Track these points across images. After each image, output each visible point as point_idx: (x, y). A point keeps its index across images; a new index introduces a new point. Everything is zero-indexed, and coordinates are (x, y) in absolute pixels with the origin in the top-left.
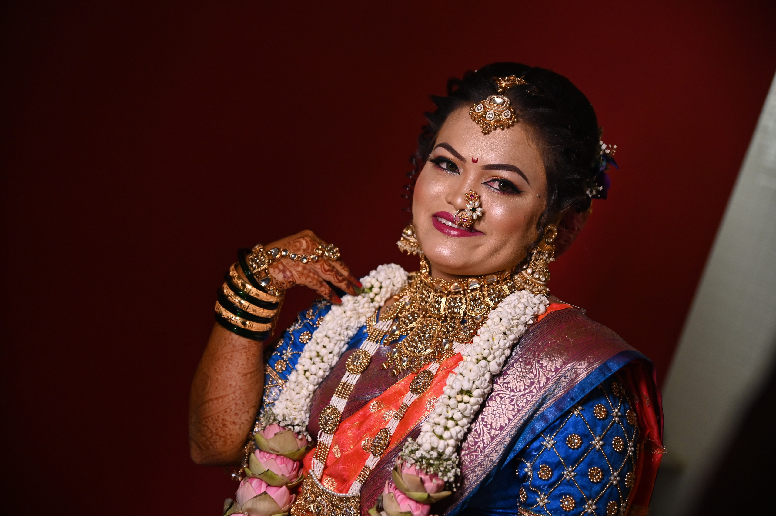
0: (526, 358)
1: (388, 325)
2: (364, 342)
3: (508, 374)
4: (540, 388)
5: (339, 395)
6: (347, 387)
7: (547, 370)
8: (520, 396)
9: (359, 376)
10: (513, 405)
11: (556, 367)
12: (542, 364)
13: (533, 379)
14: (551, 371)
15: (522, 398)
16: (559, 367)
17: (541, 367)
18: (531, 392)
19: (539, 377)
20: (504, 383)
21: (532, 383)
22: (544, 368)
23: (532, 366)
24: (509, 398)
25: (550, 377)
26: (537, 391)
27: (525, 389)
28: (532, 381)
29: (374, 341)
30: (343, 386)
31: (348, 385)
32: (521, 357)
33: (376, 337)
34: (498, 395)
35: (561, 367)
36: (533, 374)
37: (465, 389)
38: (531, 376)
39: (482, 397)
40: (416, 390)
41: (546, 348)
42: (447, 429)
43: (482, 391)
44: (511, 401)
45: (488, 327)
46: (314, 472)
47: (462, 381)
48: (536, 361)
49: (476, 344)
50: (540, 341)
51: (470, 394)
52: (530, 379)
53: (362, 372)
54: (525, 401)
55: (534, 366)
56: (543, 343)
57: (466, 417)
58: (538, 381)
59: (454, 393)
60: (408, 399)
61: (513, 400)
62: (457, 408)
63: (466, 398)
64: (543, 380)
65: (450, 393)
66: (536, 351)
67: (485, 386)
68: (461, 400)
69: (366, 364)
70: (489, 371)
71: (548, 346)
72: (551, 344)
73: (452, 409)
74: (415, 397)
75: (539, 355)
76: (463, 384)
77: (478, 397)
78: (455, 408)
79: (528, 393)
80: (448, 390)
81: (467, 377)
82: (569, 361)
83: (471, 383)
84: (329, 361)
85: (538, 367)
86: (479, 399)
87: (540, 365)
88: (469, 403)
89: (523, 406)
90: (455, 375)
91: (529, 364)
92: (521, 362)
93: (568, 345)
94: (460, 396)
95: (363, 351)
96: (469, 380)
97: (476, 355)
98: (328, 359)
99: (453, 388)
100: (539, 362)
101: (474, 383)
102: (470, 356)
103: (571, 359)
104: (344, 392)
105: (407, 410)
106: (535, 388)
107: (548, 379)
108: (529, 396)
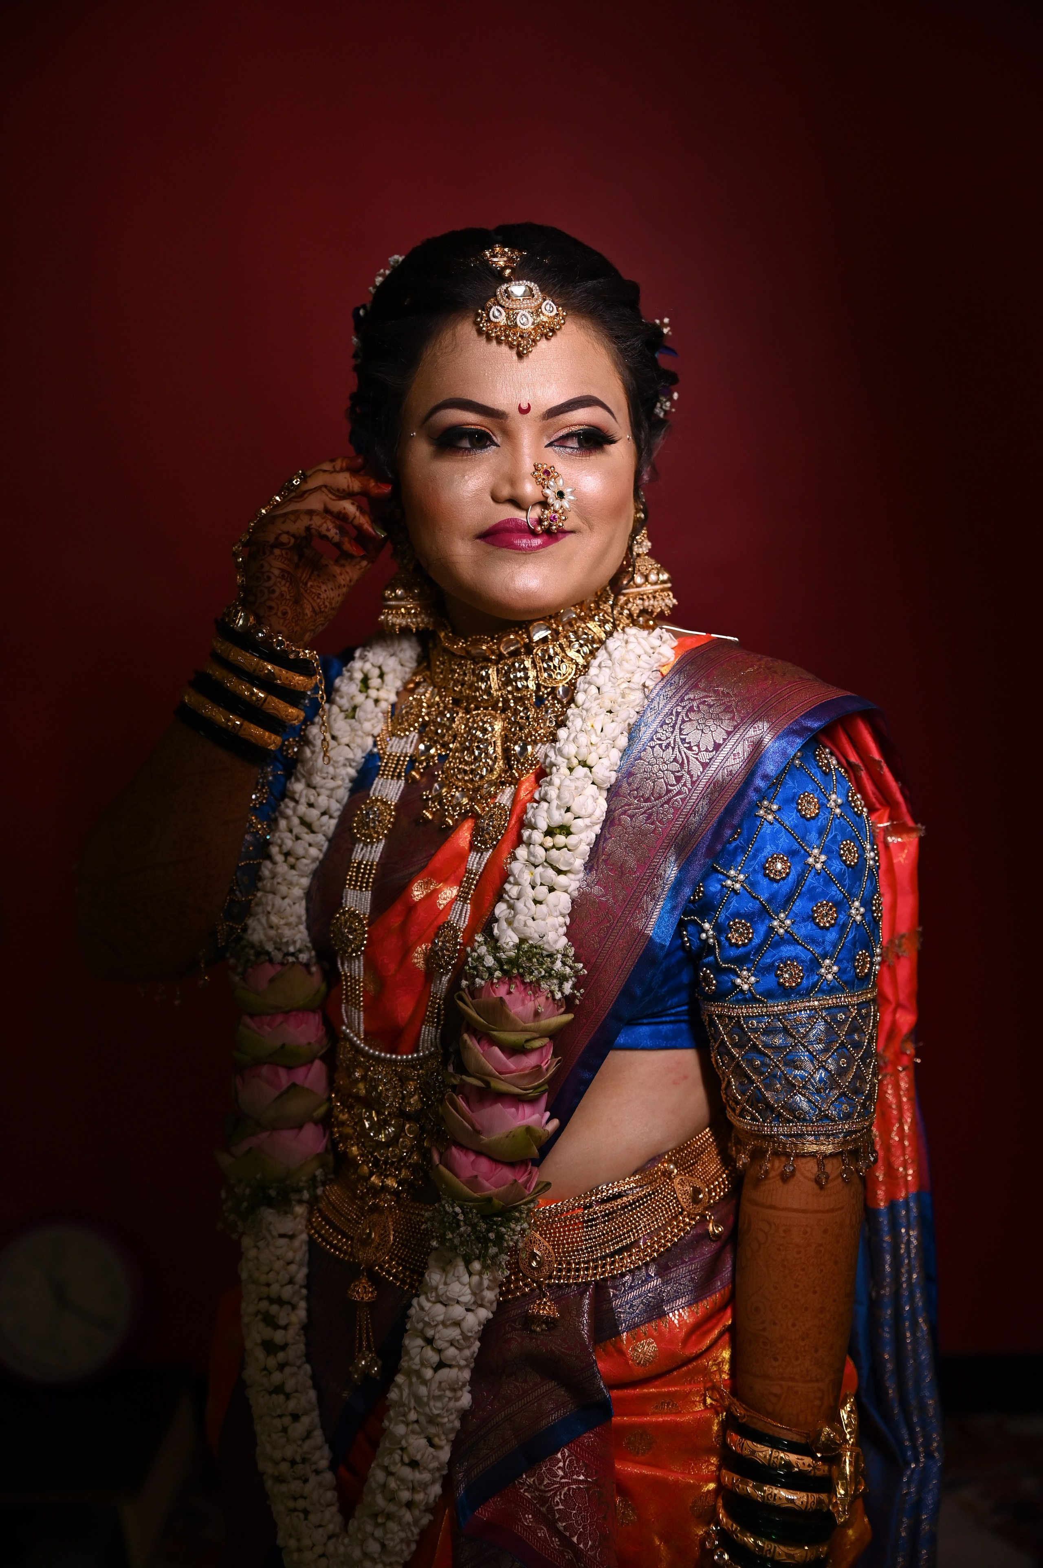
0: (659, 739)
1: (412, 742)
2: (375, 783)
4: (693, 783)
5: (355, 886)
6: (365, 869)
7: (700, 751)
8: (662, 806)
9: (382, 844)
10: (652, 823)
11: (715, 742)
12: (690, 742)
13: (678, 772)
14: (707, 750)
15: (666, 806)
16: (721, 742)
17: (690, 748)
18: (679, 793)
19: (688, 765)
20: (632, 790)
21: (678, 779)
22: (695, 748)
23: (673, 748)
24: (644, 813)
25: (708, 761)
26: (689, 790)
27: (668, 791)
28: (678, 774)
29: (393, 776)
30: (358, 868)
31: (366, 865)
32: (652, 739)
33: (396, 768)
34: (624, 813)
35: (724, 740)
36: (677, 762)
37: (553, 824)
38: (675, 766)
39: (589, 830)
40: (484, 842)
41: (692, 715)
42: (536, 902)
43: (587, 821)
44: (648, 818)
45: (577, 707)
46: (351, 1029)
47: (548, 811)
48: (678, 740)
49: (562, 742)
50: (678, 705)
51: (566, 830)
52: (673, 772)
53: (385, 836)
54: (672, 811)
55: (676, 750)
56: (684, 707)
57: (564, 873)
58: (689, 772)
59: (537, 836)
60: (475, 862)
61: (651, 815)
62: (546, 861)
63: (560, 839)
64: (697, 769)
65: (530, 837)
66: (676, 723)
67: (589, 811)
68: (551, 845)
69: (389, 821)
70: (593, 783)
71: (694, 711)
72: (698, 707)
73: (536, 866)
74: (487, 855)
75: (681, 730)
76: (550, 816)
77: (581, 832)
78: (542, 864)
79: (674, 796)
80: (526, 833)
81: (555, 803)
82: (735, 727)
83: (563, 811)
84: (324, 828)
85: (683, 750)
86: (583, 836)
87: (686, 745)
88: (565, 846)
89: (669, 821)
90: (535, 805)
91: (667, 747)
92: (653, 748)
93: (729, 702)
94: (549, 838)
95: (377, 799)
96: (558, 807)
97: (566, 761)
98: (322, 826)
99: (534, 827)
100: (683, 740)
101: (568, 810)
102: (555, 765)
103: (738, 724)
104: (363, 878)
105: (477, 881)
106: (684, 785)
107: (705, 766)
108: (676, 800)
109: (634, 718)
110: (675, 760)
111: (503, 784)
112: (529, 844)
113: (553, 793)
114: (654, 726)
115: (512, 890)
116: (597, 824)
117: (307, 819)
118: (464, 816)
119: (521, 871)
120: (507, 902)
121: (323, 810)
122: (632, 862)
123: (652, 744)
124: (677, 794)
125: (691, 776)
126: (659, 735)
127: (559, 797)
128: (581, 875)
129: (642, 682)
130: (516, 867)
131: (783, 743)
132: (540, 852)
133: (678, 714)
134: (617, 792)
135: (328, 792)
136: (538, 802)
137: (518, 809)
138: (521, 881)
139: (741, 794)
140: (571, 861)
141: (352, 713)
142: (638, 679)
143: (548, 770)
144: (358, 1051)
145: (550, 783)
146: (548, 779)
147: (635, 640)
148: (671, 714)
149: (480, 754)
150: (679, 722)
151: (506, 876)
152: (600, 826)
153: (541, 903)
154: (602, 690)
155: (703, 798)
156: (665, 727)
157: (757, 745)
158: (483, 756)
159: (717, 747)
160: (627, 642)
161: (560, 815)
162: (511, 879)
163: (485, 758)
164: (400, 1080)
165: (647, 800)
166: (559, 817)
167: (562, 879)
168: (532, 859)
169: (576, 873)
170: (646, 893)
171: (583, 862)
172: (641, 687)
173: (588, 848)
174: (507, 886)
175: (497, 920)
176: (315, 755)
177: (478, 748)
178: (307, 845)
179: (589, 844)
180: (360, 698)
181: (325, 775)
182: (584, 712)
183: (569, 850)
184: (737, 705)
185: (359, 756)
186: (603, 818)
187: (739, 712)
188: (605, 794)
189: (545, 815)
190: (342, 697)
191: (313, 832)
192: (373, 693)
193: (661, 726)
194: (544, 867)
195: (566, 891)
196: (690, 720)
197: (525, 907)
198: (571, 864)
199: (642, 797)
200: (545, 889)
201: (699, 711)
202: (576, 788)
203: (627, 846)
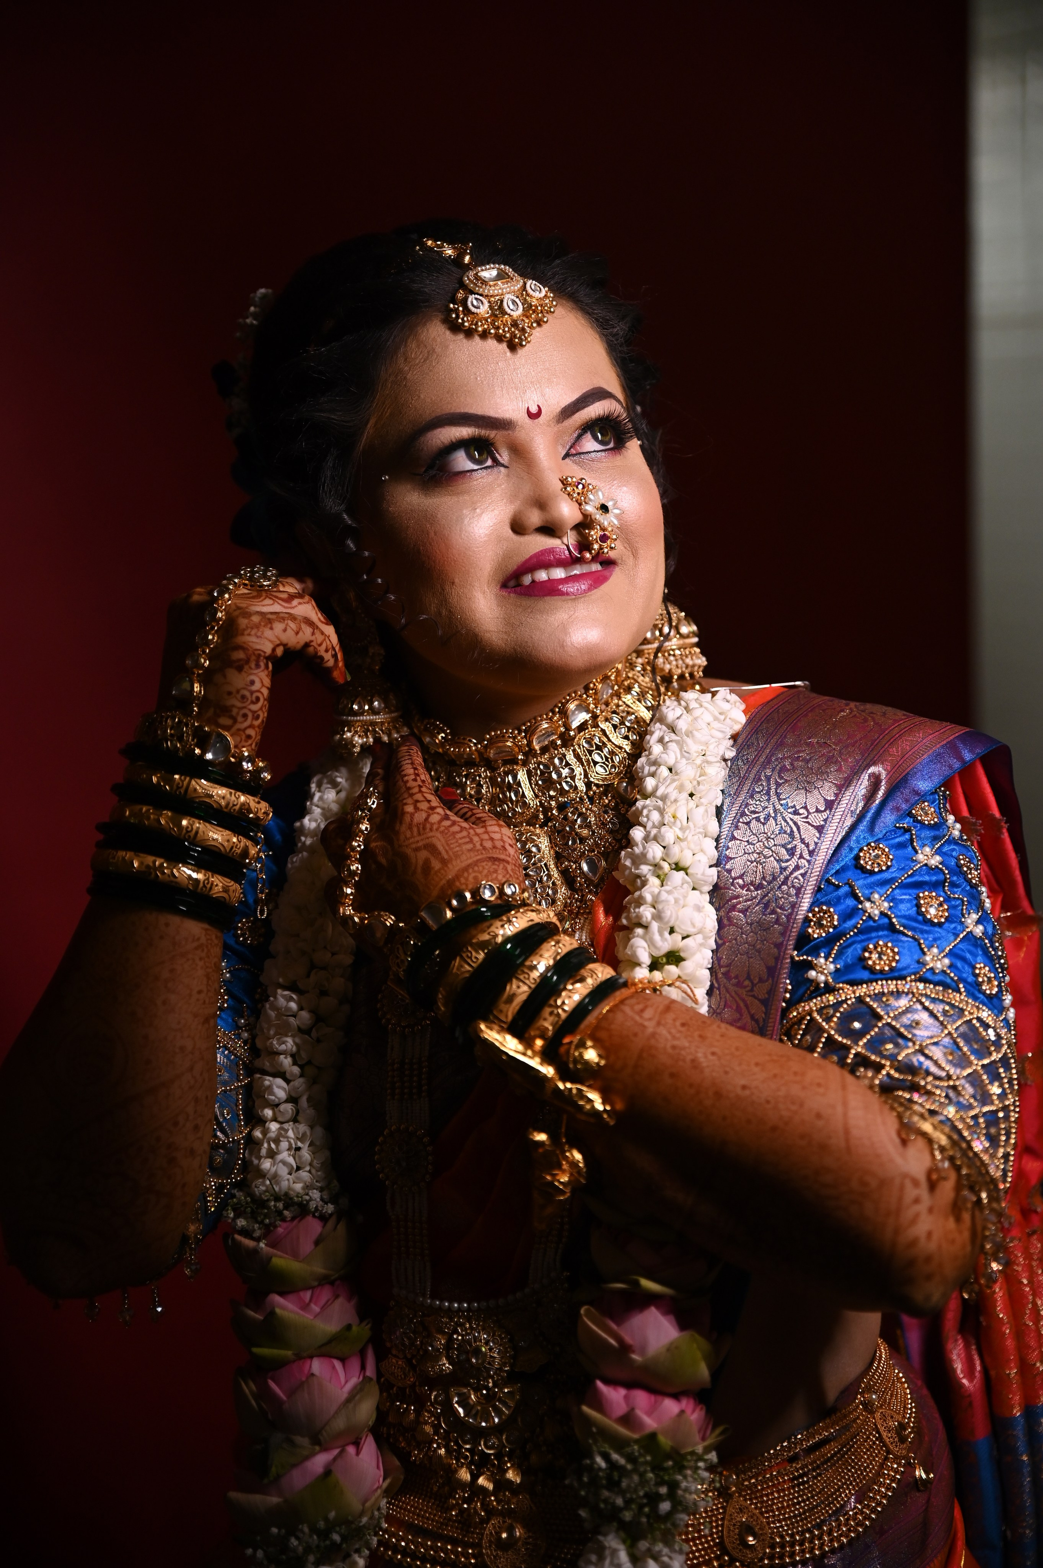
0: (754, 812)
3: (731, 859)
4: (811, 853)
5: (402, 1095)
6: (411, 1070)
7: (809, 813)
8: (779, 889)
10: (773, 913)
11: (825, 800)
12: (794, 806)
13: (789, 844)
14: (818, 811)
15: (785, 888)
16: (833, 798)
17: (796, 813)
18: (797, 868)
19: (799, 833)
20: (735, 879)
21: (792, 852)
22: (801, 811)
23: (775, 818)
24: (759, 903)
25: (822, 823)
26: (808, 861)
27: (782, 869)
28: (789, 846)
30: (400, 1070)
31: (412, 1064)
32: (743, 814)
35: (836, 795)
36: (785, 832)
37: (658, 954)
38: (784, 838)
39: (703, 948)
41: (786, 776)
43: (699, 938)
44: (766, 908)
45: (647, 797)
47: (647, 937)
48: (778, 807)
50: (766, 768)
51: (675, 957)
52: (784, 846)
54: (792, 893)
56: (774, 769)
58: (803, 841)
61: (768, 903)
63: (671, 971)
64: (810, 834)
66: (769, 789)
67: (698, 924)
70: (694, 888)
71: (788, 770)
72: (792, 765)
75: (778, 795)
76: (651, 944)
77: (693, 954)
81: (653, 926)
82: (845, 779)
83: (666, 934)
85: (788, 816)
87: (790, 811)
89: (793, 904)
91: (767, 818)
92: (748, 824)
93: (829, 752)
96: (660, 930)
97: (653, 868)
99: (634, 963)
100: (785, 806)
101: (672, 930)
103: (849, 775)
104: (410, 1081)
106: (801, 857)
107: (820, 829)
108: (796, 878)
110: (782, 831)
113: (647, 914)
122: (759, 968)
123: (746, 819)
125: (807, 846)
126: (751, 808)
127: (656, 917)
133: (768, 778)
134: (722, 892)
136: (631, 929)
148: (761, 778)
150: (773, 787)
154: (675, 769)
156: (758, 796)
159: (830, 805)
161: (665, 940)
165: (759, 886)
173: (707, 972)
179: (707, 967)
182: (659, 801)
184: (841, 754)
187: (845, 761)
189: (645, 944)
193: (753, 795)
196: (787, 781)
199: (752, 884)
201: (795, 769)
202: (676, 899)
203: (747, 949)
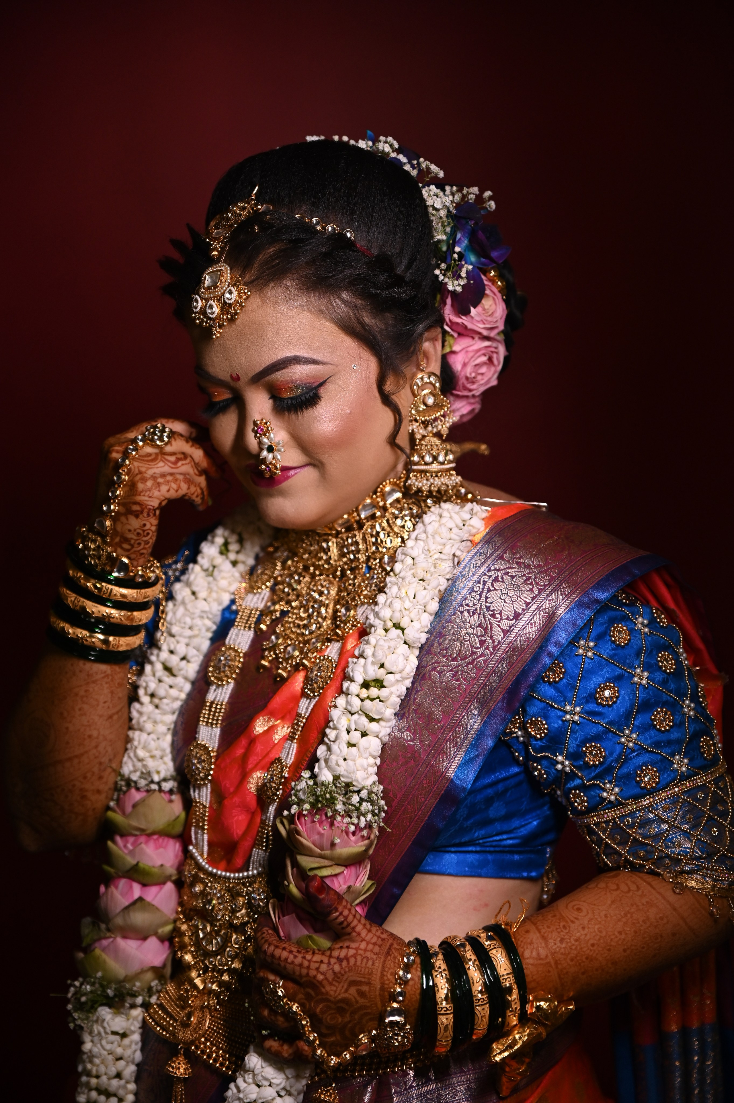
1: (263, 599)
2: (231, 632)
3: (445, 635)
4: (495, 647)
5: (207, 722)
6: (216, 708)
9: (231, 686)
10: (458, 680)
12: (493, 611)
13: (482, 636)
15: (470, 666)
16: (520, 611)
17: (493, 616)
18: (482, 655)
19: (491, 631)
21: (482, 643)
22: (498, 616)
24: (451, 670)
25: (508, 628)
26: (491, 653)
27: (473, 653)
29: (245, 627)
30: (211, 707)
31: (217, 705)
32: (462, 605)
33: (248, 620)
34: (434, 669)
35: (524, 610)
36: (482, 627)
37: (368, 678)
38: (480, 631)
39: (400, 684)
40: (313, 691)
41: (496, 584)
42: (350, 745)
43: (398, 676)
44: (454, 675)
45: (396, 575)
46: (197, 849)
47: (365, 666)
48: (484, 607)
49: (380, 606)
50: (485, 575)
51: (379, 683)
52: (478, 636)
53: (234, 679)
54: (475, 670)
55: (482, 616)
56: (490, 577)
57: (377, 721)
58: (491, 637)
59: (354, 688)
60: (305, 707)
61: (457, 672)
62: (361, 710)
63: (374, 692)
64: (499, 635)
65: (348, 689)
66: (482, 592)
67: (400, 667)
68: (366, 696)
69: (237, 667)
70: (405, 643)
71: (499, 581)
72: (502, 578)
73: (352, 714)
74: (314, 701)
75: (487, 598)
76: (365, 672)
77: (392, 685)
78: (358, 712)
79: (478, 658)
80: (346, 685)
81: (370, 659)
82: (533, 598)
83: (376, 667)
84: (182, 672)
85: (488, 616)
86: (393, 689)
87: (491, 613)
88: (378, 698)
89: (473, 679)
90: (355, 660)
91: (474, 613)
92: (462, 613)
93: (529, 573)
94: (364, 690)
95: (230, 648)
96: (373, 663)
97: (382, 623)
98: (180, 670)
99: (352, 680)
100: (488, 608)
101: (382, 666)
102: (373, 626)
103: (536, 595)
104: (214, 716)
105: (304, 724)
106: (487, 648)
107: (506, 632)
108: (479, 662)
109: (444, 585)
110: (480, 625)
111: (329, 640)
112: (347, 694)
113: (369, 651)
114: (464, 592)
115: (331, 734)
116: (407, 679)
117: (169, 665)
118: (296, 668)
119: (339, 718)
120: (327, 744)
121: (182, 656)
122: (438, 713)
123: (461, 609)
124: (480, 656)
125: (493, 641)
126: (468, 601)
127: (374, 655)
128: (393, 722)
129: (453, 553)
130: (335, 714)
131: (574, 614)
132: (356, 703)
133: (485, 582)
134: (430, 650)
135: (186, 641)
136: (358, 658)
137: (343, 663)
138: (339, 726)
139: (536, 658)
140: (383, 710)
141: (210, 572)
142: (449, 550)
143: (368, 630)
144: (200, 868)
145: (368, 642)
146: (366, 638)
147: (448, 515)
148: (479, 583)
149: (313, 612)
150: (485, 591)
151: (327, 721)
152: (411, 680)
153: (354, 745)
154: (418, 560)
155: (503, 660)
156: (473, 594)
157: (551, 616)
158: (315, 614)
159: (517, 616)
160: (441, 516)
161: (374, 670)
162: (331, 724)
163: (318, 616)
164: (232, 896)
165: (454, 659)
166: (373, 672)
167: (374, 726)
168: (349, 708)
169: (388, 720)
170: (449, 741)
171: (394, 711)
172: (451, 557)
173: (398, 701)
174: (328, 731)
175: (318, 760)
176: (176, 608)
177: (313, 607)
178: (167, 687)
179: (399, 696)
180: (219, 560)
181: (183, 625)
182: (400, 580)
183: (381, 701)
184: (536, 577)
185: (216, 609)
186: (413, 674)
187: (537, 584)
188: (417, 652)
189: (361, 670)
190: (203, 558)
191: (174, 676)
192: (232, 556)
193: (470, 593)
194: (359, 714)
195: (377, 736)
196: (495, 589)
197: (340, 748)
198: (382, 713)
199: (450, 656)
200: (358, 734)
201: (503, 581)
202: (389, 647)
203: (435, 699)
